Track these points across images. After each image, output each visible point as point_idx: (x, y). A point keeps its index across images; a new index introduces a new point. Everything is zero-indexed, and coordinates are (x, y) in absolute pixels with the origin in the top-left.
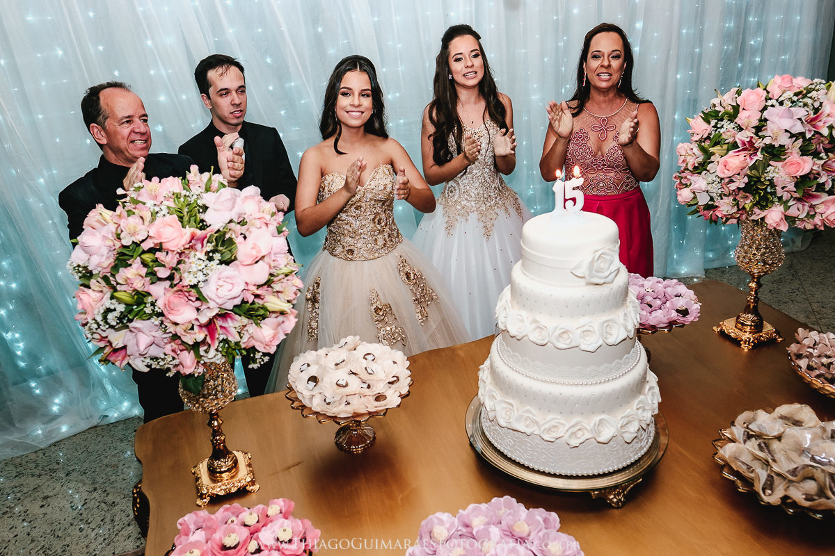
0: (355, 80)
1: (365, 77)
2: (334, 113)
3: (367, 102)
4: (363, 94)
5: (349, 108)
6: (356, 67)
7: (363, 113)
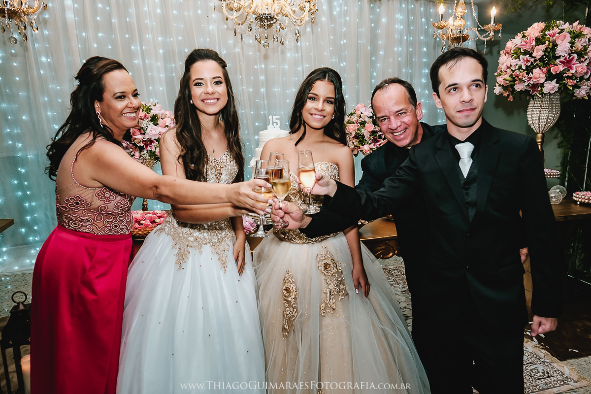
0: (322, 88)
1: (331, 87)
2: (301, 114)
3: (329, 108)
4: (327, 100)
5: (313, 112)
6: (325, 77)
7: (324, 117)
